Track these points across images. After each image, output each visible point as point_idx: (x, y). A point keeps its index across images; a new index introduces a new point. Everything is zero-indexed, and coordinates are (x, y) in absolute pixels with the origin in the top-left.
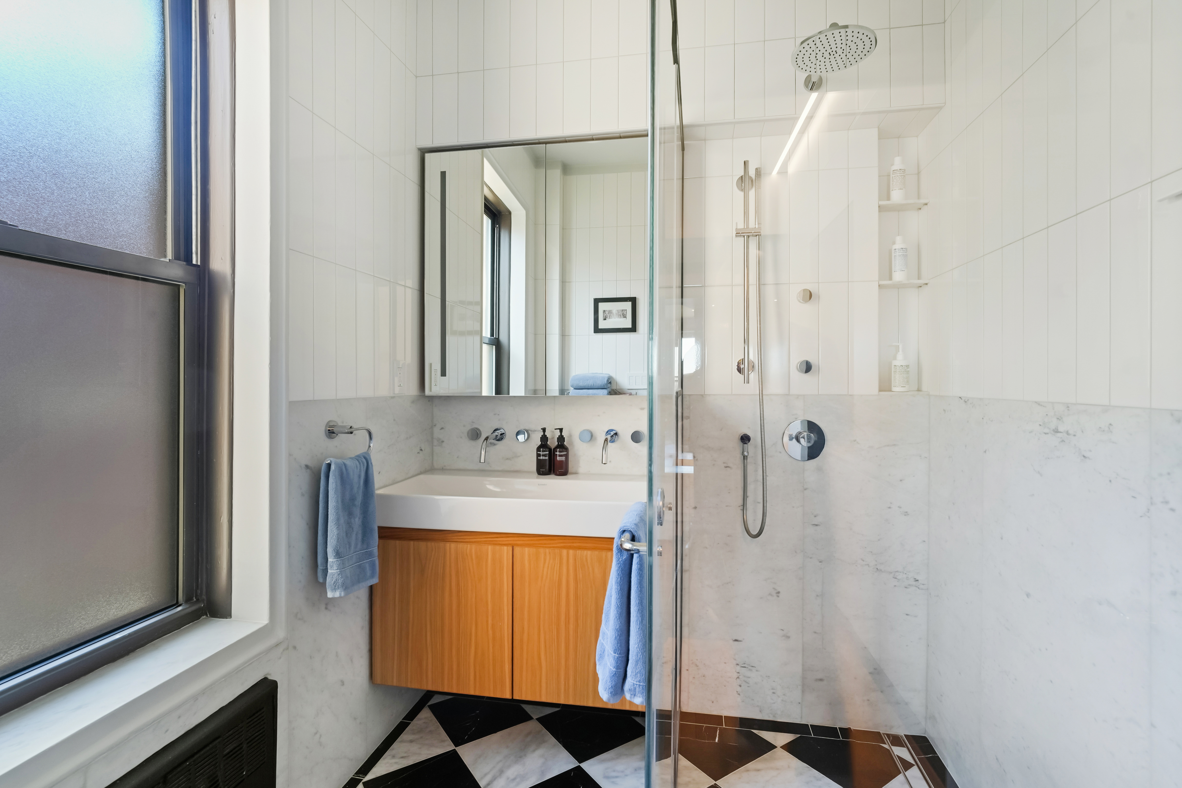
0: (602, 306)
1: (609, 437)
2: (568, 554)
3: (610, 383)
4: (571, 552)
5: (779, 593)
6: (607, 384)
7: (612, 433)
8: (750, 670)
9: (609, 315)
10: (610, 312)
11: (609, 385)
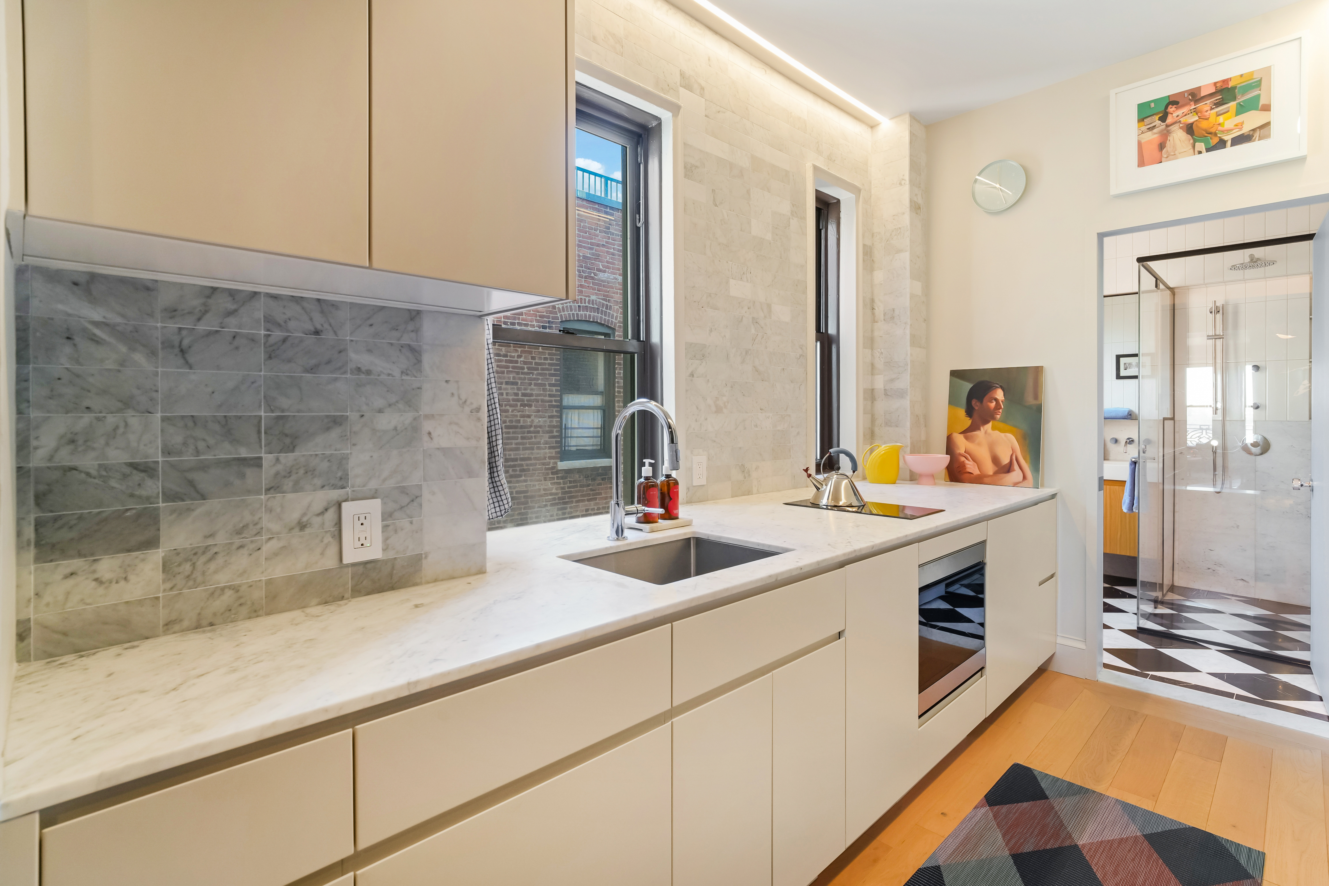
0: (1122, 360)
1: (1128, 441)
2: (1106, 487)
3: (1130, 415)
4: (1108, 486)
5: (1238, 526)
6: (1127, 416)
7: (1130, 440)
8: (1220, 566)
9: (1129, 366)
10: (1130, 364)
11: (1130, 416)
